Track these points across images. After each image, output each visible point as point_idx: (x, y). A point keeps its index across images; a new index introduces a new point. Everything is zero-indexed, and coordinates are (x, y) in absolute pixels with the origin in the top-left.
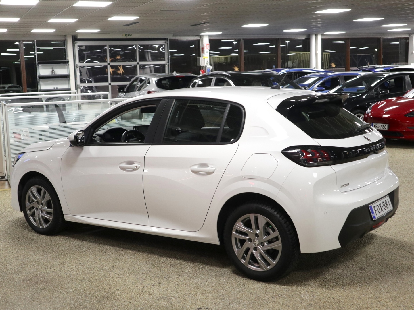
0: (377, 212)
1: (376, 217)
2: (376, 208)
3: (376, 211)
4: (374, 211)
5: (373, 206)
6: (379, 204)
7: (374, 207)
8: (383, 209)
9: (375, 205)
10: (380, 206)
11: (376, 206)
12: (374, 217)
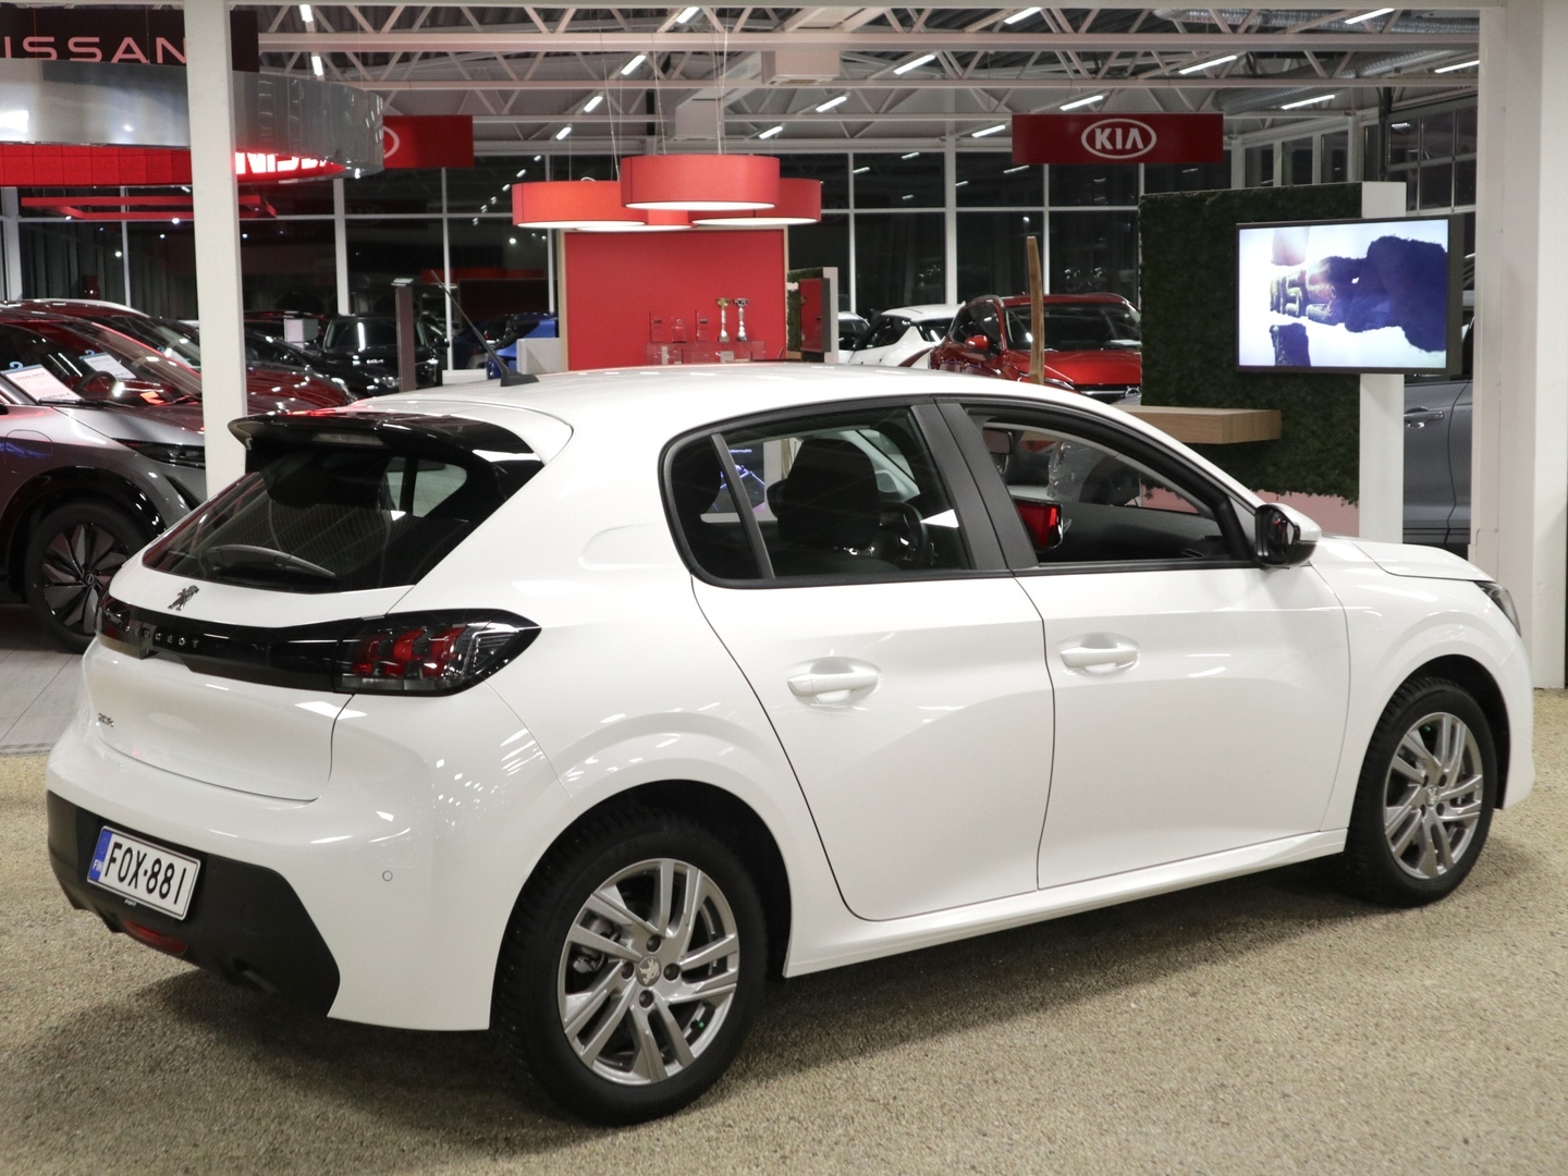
0: (115, 868)
1: (102, 879)
2: (119, 854)
3: (113, 860)
4: (108, 857)
5: (115, 839)
6: (139, 853)
7: (118, 846)
8: (142, 880)
9: (127, 843)
10: (139, 865)
11: (124, 849)
12: (96, 875)
